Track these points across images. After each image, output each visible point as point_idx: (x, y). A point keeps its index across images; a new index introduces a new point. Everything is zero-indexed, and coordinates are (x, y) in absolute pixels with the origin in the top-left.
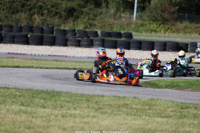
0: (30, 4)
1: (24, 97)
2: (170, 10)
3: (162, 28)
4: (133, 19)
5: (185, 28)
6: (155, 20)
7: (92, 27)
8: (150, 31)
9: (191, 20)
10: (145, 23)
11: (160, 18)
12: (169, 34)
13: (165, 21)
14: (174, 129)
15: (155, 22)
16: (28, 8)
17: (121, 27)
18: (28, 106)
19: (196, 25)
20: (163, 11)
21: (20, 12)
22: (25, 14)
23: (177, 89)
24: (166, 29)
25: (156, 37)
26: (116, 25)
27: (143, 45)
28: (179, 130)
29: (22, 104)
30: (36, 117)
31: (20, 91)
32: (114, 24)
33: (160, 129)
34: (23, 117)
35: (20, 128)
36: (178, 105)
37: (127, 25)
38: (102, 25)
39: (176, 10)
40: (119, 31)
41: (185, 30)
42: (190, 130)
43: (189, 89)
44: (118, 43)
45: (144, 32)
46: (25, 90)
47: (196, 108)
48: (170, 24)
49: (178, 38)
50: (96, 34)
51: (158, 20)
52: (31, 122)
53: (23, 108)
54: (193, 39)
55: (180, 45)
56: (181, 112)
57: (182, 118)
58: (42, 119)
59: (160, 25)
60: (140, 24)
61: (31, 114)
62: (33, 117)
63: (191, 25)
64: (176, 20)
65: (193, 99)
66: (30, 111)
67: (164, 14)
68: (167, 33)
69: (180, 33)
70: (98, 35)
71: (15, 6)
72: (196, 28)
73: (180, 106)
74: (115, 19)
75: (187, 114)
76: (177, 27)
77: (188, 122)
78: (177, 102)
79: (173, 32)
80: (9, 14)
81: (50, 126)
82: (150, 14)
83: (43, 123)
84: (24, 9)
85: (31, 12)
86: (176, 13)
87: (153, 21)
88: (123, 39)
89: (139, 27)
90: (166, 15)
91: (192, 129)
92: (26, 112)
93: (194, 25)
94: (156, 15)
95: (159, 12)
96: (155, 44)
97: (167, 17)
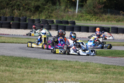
0: (12, 3)
1: (8, 61)
2: (99, 7)
3: (94, 18)
4: (75, 12)
5: (108, 18)
6: (89, 13)
7: (51, 17)
8: (86, 20)
9: (112, 13)
10: (83, 15)
11: (92, 12)
12: (98, 22)
13: (95, 14)
14: (100, 81)
15: (89, 14)
16: (11, 5)
17: (68, 17)
18: (10, 67)
19: (115, 16)
20: (94, 8)
21: (6, 8)
22: (9, 9)
23: (103, 56)
24: (96, 19)
25: (90, 23)
27: (82, 29)
28: (104, 81)
29: (7, 66)
30: (15, 74)
32: (64, 16)
33: (92, 81)
34: (7, 74)
35: (5, 80)
36: (103, 66)
37: (72, 16)
38: (57, 16)
39: (102, 7)
40: (67, 20)
41: (108, 20)
42: (111, 82)
43: (110, 56)
44: (66, 27)
45: (82, 21)
46: (9, 57)
47: (114, 68)
48: (98, 15)
49: (103, 24)
50: (53, 22)
51: (91, 13)
52: (12, 77)
53: (7, 68)
54: (113, 25)
55: (104, 28)
56: (105, 70)
57: (106, 74)
58: (19, 75)
59: (92, 16)
61: (12, 72)
62: (13, 74)
63: (112, 16)
64: (102, 13)
65: (113, 63)
66: (11, 70)
67: (95, 9)
68: (97, 21)
69: (105, 21)
70: (54, 23)
71: (3, 4)
72: (115, 18)
73: (105, 67)
74: (64, 13)
75: (109, 72)
76: (103, 17)
77: (109, 77)
78: (103, 64)
79: (101, 21)
81: (24, 79)
82: (86, 9)
83: (20, 77)
84: (8, 7)
85: (13, 8)
86: (103, 9)
87: (88, 13)
88: (69, 25)
89: (79, 17)
90: (96, 10)
91: (112, 81)
92: (9, 71)
93: (113, 16)
95: (92, 8)
96: (89, 28)
97: (97, 11)
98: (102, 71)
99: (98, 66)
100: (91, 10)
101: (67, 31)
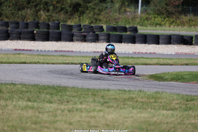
1: (30, 92)
2: (174, 4)
3: (167, 21)
4: (138, 13)
5: (190, 20)
6: (160, 13)
7: (98, 22)
8: (155, 25)
9: (195, 13)
10: (150, 17)
11: (164, 12)
12: (174, 27)
13: (169, 14)
14: (179, 121)
15: (160, 15)
16: (34, 4)
17: (126, 21)
18: (34, 102)
20: (167, 4)
21: (26, 9)
22: (30, 10)
23: (182, 82)
24: (171, 22)
25: (161, 30)
26: (121, 20)
27: (148, 39)
28: (184, 122)
29: (29, 100)
30: (43, 113)
31: (27, 87)
32: (119, 18)
33: (165, 122)
34: (30, 113)
35: (27, 123)
36: (183, 98)
37: (132, 19)
38: (108, 19)
39: (180, 4)
40: (124, 25)
41: (190, 24)
42: (195, 122)
43: (194, 82)
44: (123, 37)
45: (149, 26)
46: (32, 85)
48: (174, 17)
49: (183, 31)
50: (101, 29)
51: (163, 14)
52: (38, 117)
53: (30, 104)
54: (197, 32)
55: (184, 38)
56: (186, 105)
57: (188, 110)
58: (49, 115)
59: (165, 18)
60: (145, 18)
61: (37, 109)
62: (40, 113)
63: (195, 18)
64: (181, 13)
66: (36, 106)
67: (168, 7)
68: (172, 27)
69: (184, 26)
70: (103, 30)
71: (21, 2)
73: (185, 98)
74: (119, 14)
75: (192, 107)
76: (181, 20)
77: (193, 114)
78: (182, 95)
79: (178, 25)
80: (15, 10)
81: (57, 121)
82: (154, 8)
83: (50, 118)
84: (29, 6)
85: (37, 8)
86: (181, 6)
87: (158, 14)
88: (128, 33)
89: (144, 21)
90: (170, 9)
91: (197, 121)
92: (32, 108)
94: (160, 9)
95: (163, 5)
96: (160, 38)
97: (172, 10)
98: (181, 105)
99: (175, 97)
100: (162, 8)
101: (124, 43)
